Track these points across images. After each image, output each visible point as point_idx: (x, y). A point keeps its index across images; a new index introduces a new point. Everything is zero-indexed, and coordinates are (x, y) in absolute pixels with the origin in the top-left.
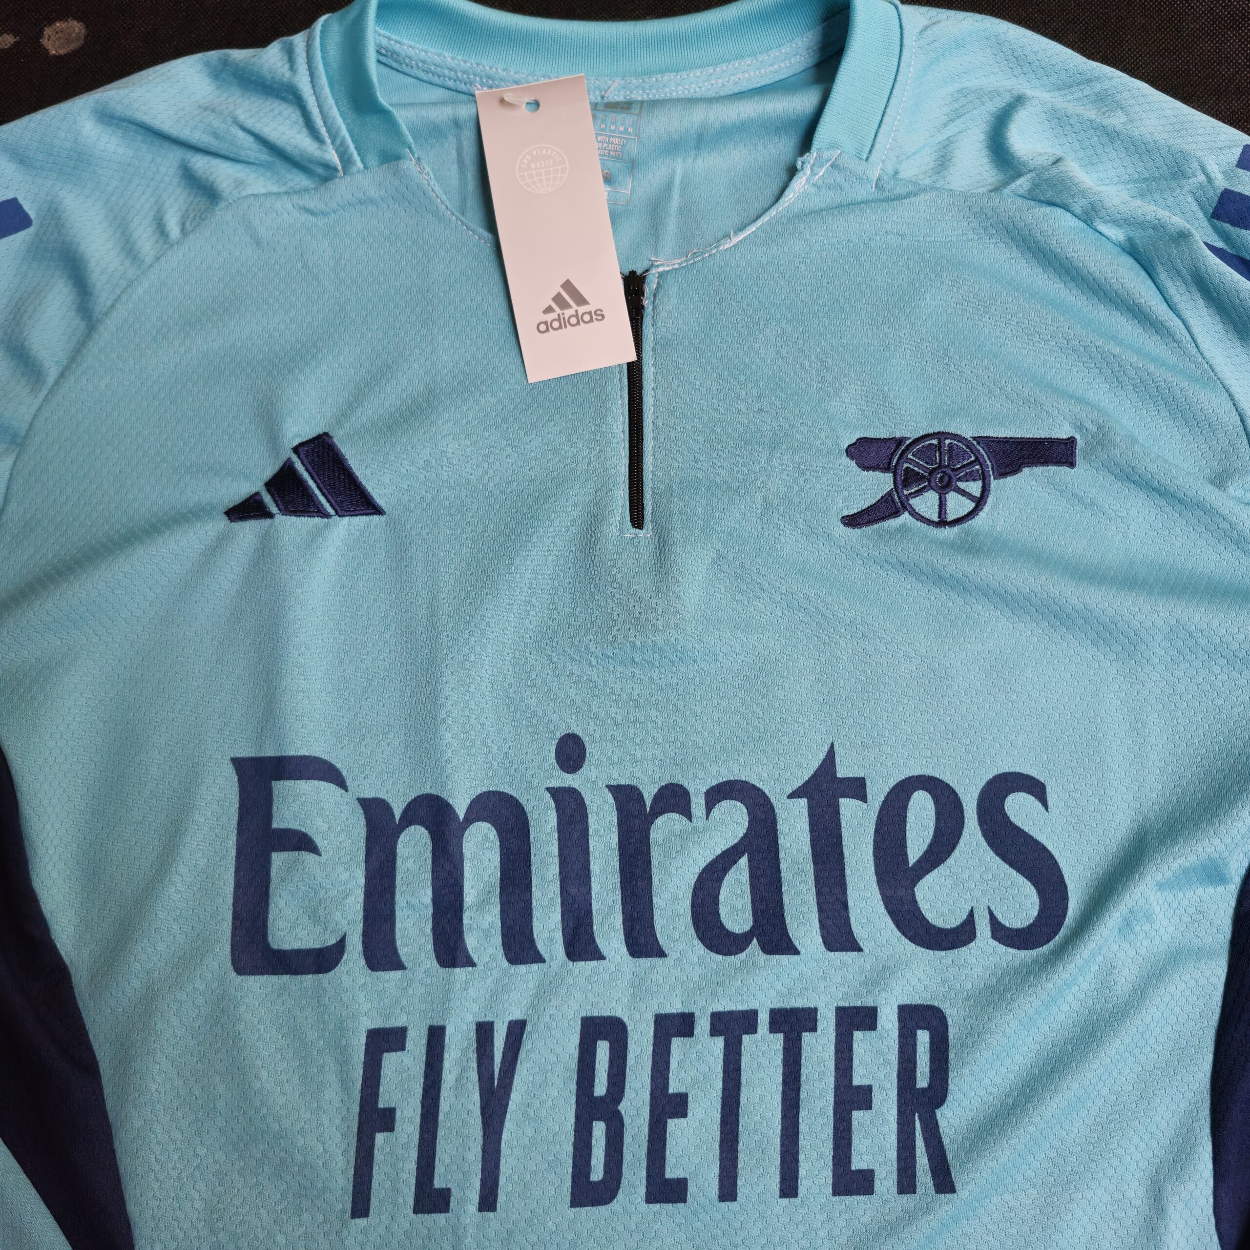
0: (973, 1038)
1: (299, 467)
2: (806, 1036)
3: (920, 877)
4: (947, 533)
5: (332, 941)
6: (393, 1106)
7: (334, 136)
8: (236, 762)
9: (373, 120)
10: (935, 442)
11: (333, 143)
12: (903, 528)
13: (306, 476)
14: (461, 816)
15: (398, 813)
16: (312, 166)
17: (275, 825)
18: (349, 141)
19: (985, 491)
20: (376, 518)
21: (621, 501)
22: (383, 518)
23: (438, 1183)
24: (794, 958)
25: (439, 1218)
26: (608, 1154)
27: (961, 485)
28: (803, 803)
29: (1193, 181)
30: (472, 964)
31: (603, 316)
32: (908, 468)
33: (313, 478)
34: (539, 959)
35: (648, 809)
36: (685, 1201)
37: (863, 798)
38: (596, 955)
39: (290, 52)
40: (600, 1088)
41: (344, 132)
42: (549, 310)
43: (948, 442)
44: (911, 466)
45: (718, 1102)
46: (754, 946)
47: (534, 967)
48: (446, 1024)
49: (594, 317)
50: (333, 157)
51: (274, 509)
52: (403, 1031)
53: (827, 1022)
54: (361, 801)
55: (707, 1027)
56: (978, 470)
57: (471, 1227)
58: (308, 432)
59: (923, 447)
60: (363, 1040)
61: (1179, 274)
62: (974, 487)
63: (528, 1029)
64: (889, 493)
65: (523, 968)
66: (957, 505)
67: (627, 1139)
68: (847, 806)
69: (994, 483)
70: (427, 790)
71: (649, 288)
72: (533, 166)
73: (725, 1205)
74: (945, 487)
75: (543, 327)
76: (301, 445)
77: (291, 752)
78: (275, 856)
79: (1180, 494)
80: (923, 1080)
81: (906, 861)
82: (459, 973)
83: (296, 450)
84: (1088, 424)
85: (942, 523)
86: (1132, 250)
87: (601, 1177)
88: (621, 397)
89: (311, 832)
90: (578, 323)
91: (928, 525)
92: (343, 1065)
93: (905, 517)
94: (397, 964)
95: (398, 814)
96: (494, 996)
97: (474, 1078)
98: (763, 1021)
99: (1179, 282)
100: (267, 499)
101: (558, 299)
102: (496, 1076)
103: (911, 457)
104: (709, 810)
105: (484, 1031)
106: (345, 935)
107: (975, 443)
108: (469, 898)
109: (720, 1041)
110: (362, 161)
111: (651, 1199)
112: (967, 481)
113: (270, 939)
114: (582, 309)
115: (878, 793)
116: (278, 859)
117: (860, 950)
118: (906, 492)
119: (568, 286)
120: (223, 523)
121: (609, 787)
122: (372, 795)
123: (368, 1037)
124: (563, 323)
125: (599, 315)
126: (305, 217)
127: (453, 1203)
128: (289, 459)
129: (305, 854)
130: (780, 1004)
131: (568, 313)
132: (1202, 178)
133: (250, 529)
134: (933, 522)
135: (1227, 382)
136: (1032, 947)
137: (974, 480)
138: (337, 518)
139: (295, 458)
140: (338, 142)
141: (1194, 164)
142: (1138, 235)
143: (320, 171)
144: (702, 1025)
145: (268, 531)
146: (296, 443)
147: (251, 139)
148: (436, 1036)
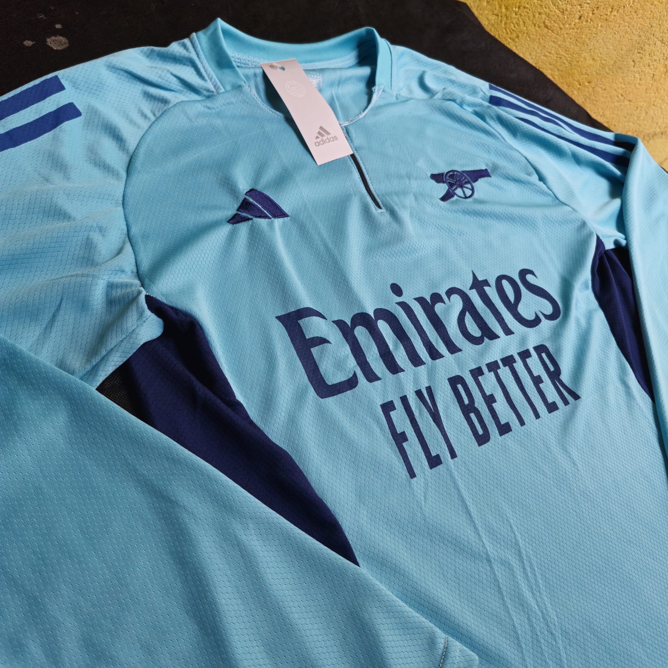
0: (559, 350)
1: (251, 200)
2: (514, 364)
3: (517, 306)
5: (351, 376)
6: (403, 431)
7: (211, 79)
8: (279, 318)
9: (227, 71)
10: (452, 173)
11: (211, 81)
12: (457, 200)
13: (254, 203)
14: (373, 317)
16: (202, 91)
17: (307, 337)
18: (217, 80)
19: (473, 186)
20: (286, 218)
22: (289, 218)
23: (433, 454)
24: (499, 339)
25: (440, 467)
26: (480, 423)
27: (465, 186)
28: (475, 291)
29: (480, 94)
30: (404, 371)
31: (337, 138)
32: (449, 182)
33: (259, 204)
34: (423, 363)
35: (431, 304)
36: (511, 430)
37: (489, 285)
38: (441, 356)
39: (185, 46)
41: (215, 77)
42: (317, 137)
43: (455, 173)
45: (502, 394)
46: (486, 340)
47: (423, 366)
48: (406, 394)
49: (334, 139)
50: (212, 88)
51: (250, 217)
52: (392, 402)
53: (517, 358)
54: (333, 322)
55: (487, 370)
56: (467, 181)
57: (453, 466)
58: (247, 188)
59: (450, 175)
60: (381, 409)
61: (493, 119)
62: (469, 186)
63: (432, 388)
64: (448, 189)
65: (419, 368)
66: (467, 191)
67: (483, 416)
68: (486, 288)
69: (474, 184)
70: (356, 312)
72: (292, 88)
73: (523, 427)
74: (461, 187)
75: (317, 144)
76: (248, 192)
77: (300, 308)
78: (312, 349)
79: (523, 180)
80: (552, 368)
81: (511, 302)
82: (401, 374)
83: (246, 194)
84: (489, 164)
85: (467, 197)
86: (477, 114)
87: (482, 432)
89: (323, 336)
90: (329, 142)
92: (378, 422)
93: (456, 197)
94: (378, 379)
95: (349, 324)
96: (416, 380)
97: (425, 410)
98: (500, 363)
99: (492, 121)
100: (243, 214)
101: (319, 133)
102: (432, 408)
103: (448, 178)
104: (449, 299)
105: (419, 393)
106: (355, 371)
107: (462, 173)
108: (391, 347)
109: (492, 373)
110: (224, 88)
111: (501, 434)
112: (466, 184)
113: (327, 381)
114: (329, 136)
115: (492, 282)
116: (315, 351)
117: (513, 333)
118: (452, 189)
119: (321, 128)
120: (229, 226)
121: (415, 299)
122: (336, 319)
123: (381, 408)
124: (324, 142)
125: (335, 138)
126: (206, 110)
127: (442, 459)
128: (245, 199)
129: (326, 344)
130: (502, 357)
131: (325, 138)
132: (482, 93)
133: (244, 226)
134: (464, 197)
135: (517, 149)
136: (556, 319)
137: (468, 184)
138: (273, 219)
139: (248, 198)
140: (213, 80)
141: (479, 89)
142: (477, 109)
143: (205, 93)
144: (485, 369)
146: (245, 192)
147: (175, 79)
148: (404, 400)
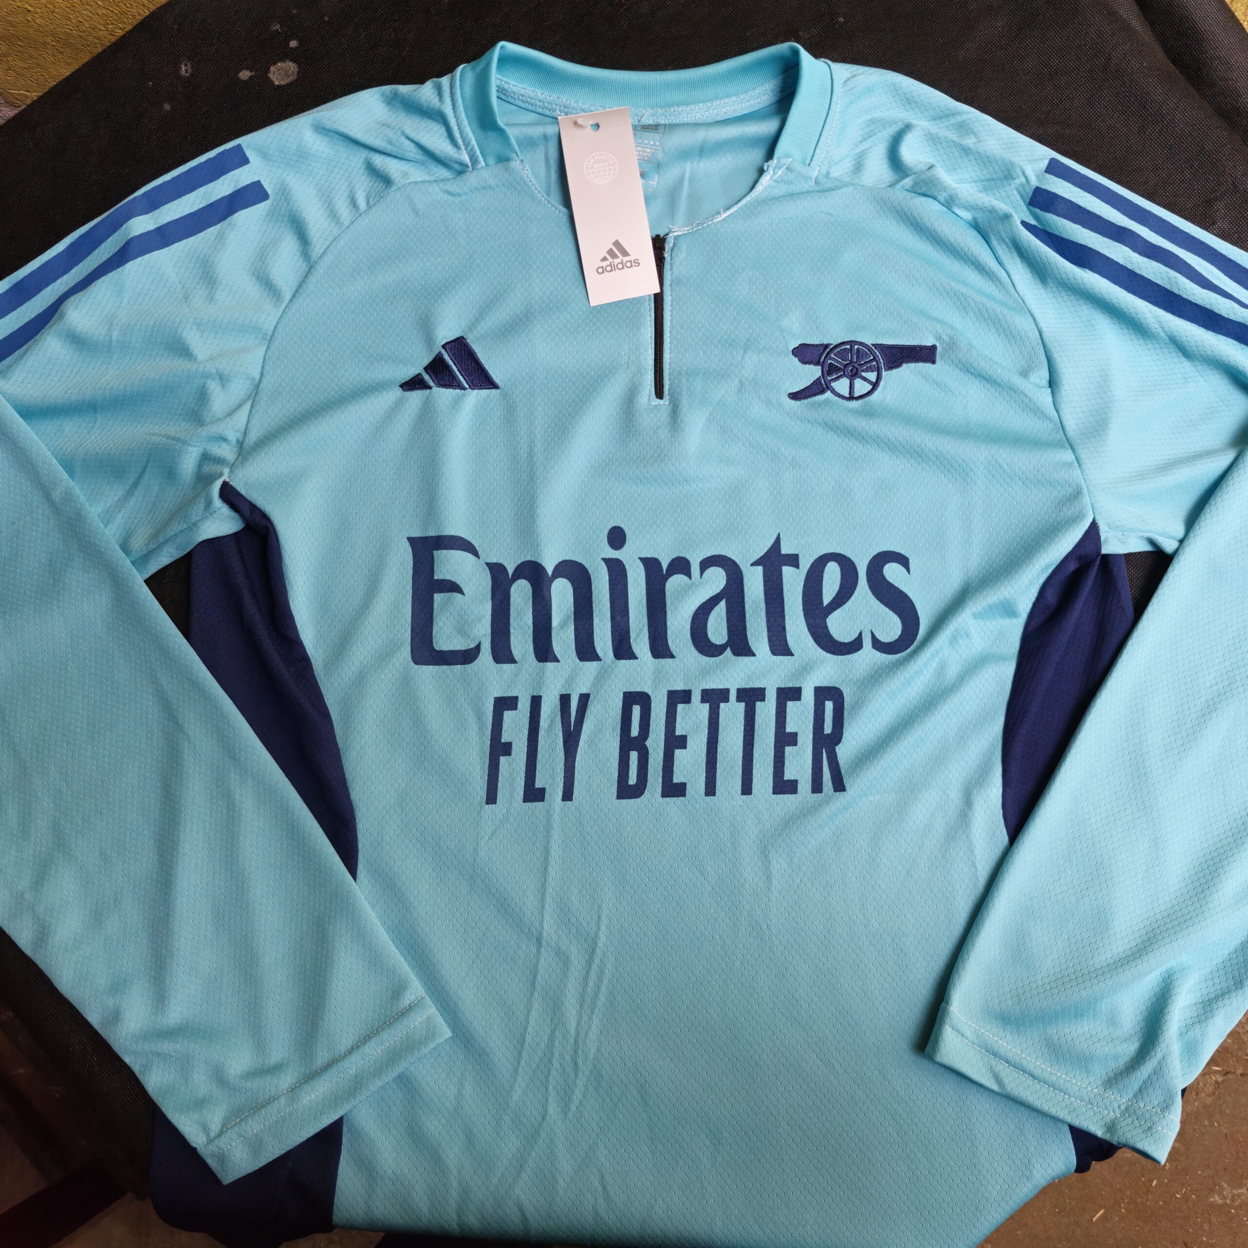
0: (859, 705)
1: (446, 357)
2: (758, 704)
3: (830, 613)
4: (854, 404)
5: (472, 646)
6: (510, 741)
7: (467, 145)
8: (410, 540)
9: (492, 135)
10: (848, 347)
11: (466, 149)
12: (827, 402)
13: (451, 363)
14: (550, 573)
15: (510, 572)
16: (452, 164)
17: (436, 577)
18: (476, 148)
19: (879, 378)
20: (494, 391)
21: (649, 382)
22: (498, 391)
23: (538, 785)
24: (752, 658)
25: (539, 804)
26: (639, 770)
27: (864, 374)
28: (760, 569)
29: (1017, 181)
30: (558, 661)
31: (639, 263)
32: (831, 363)
33: (455, 364)
34: (597, 658)
35: (664, 572)
36: (685, 796)
37: (797, 566)
38: (632, 656)
39: (439, 89)
40: (635, 732)
41: (474, 142)
42: (604, 259)
43: (856, 347)
44: (833, 362)
45: (705, 740)
46: (728, 651)
47: (595, 663)
48: (542, 694)
49: (633, 264)
50: (466, 158)
51: (431, 383)
52: (516, 698)
53: (771, 696)
54: (487, 564)
55: (699, 698)
56: (874, 365)
57: (558, 810)
58: (452, 336)
59: (841, 350)
60: (492, 703)
61: (1004, 241)
62: (872, 376)
63: (591, 698)
64: (819, 379)
65: (588, 664)
66: (861, 387)
67: (651, 761)
68: (787, 571)
69: (884, 374)
70: (528, 558)
71: (668, 246)
72: (595, 166)
73: (709, 798)
74: (854, 375)
75: (600, 270)
76: (448, 343)
77: (443, 534)
78: (436, 595)
80: (828, 729)
81: (822, 603)
82: (550, 665)
83: (444, 346)
84: (945, 337)
85: (851, 398)
86: (975, 226)
87: (635, 782)
88: (650, 315)
89: (459, 582)
90: (623, 268)
91: (843, 399)
92: (480, 717)
93: (828, 394)
94: (512, 660)
95: (510, 574)
96: (571, 680)
97: (559, 725)
98: (733, 695)
99: (1004, 247)
100: (427, 377)
101: (610, 252)
102: (572, 725)
103: (833, 356)
104: (702, 572)
105: (565, 699)
106: (480, 642)
107: (873, 348)
108: (555, 622)
109: (707, 706)
110: (485, 161)
111: (664, 795)
112: (868, 372)
113: (434, 644)
114: (625, 259)
115: (806, 563)
116: (438, 597)
117: (792, 655)
118: (829, 378)
119: (617, 244)
120: (399, 392)
121: (641, 559)
122: (495, 561)
123: (495, 701)
124: (613, 268)
125: (637, 263)
126: (447, 197)
127: (547, 796)
128: (440, 352)
129: (455, 594)
130: (744, 685)
131: (617, 261)
132: (1023, 180)
133: (416, 397)
134: (845, 397)
135: (1033, 311)
136: (896, 653)
137: (872, 371)
138: (470, 389)
139: (443, 352)
140: (469, 148)
141: (1018, 170)
142: (980, 217)
143: (456, 166)
144: (696, 697)
145: (428, 398)
146: (444, 342)
147: (412, 145)
148: (536, 701)
